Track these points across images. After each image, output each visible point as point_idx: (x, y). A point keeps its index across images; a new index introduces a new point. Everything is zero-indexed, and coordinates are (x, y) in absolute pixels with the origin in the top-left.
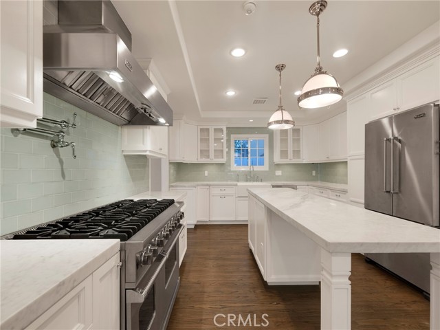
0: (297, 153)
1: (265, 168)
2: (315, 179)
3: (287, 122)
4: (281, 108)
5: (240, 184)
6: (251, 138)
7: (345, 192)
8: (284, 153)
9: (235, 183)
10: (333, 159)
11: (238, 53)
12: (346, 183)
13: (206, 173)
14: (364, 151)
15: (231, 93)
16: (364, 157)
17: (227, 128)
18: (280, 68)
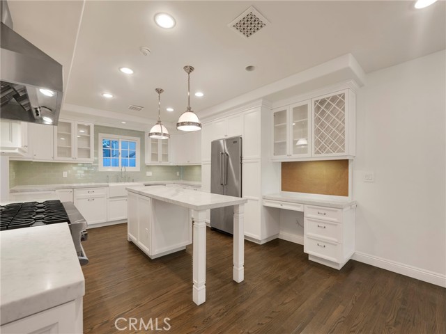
0: (165, 156)
1: (137, 169)
2: (178, 178)
3: (165, 135)
4: (159, 123)
5: (111, 184)
6: (121, 139)
7: (200, 186)
8: (155, 156)
9: (106, 184)
10: (192, 163)
11: (127, 71)
12: (201, 181)
13: (65, 174)
14: (210, 159)
15: (108, 96)
16: (210, 163)
17: (95, 126)
18: (159, 91)
